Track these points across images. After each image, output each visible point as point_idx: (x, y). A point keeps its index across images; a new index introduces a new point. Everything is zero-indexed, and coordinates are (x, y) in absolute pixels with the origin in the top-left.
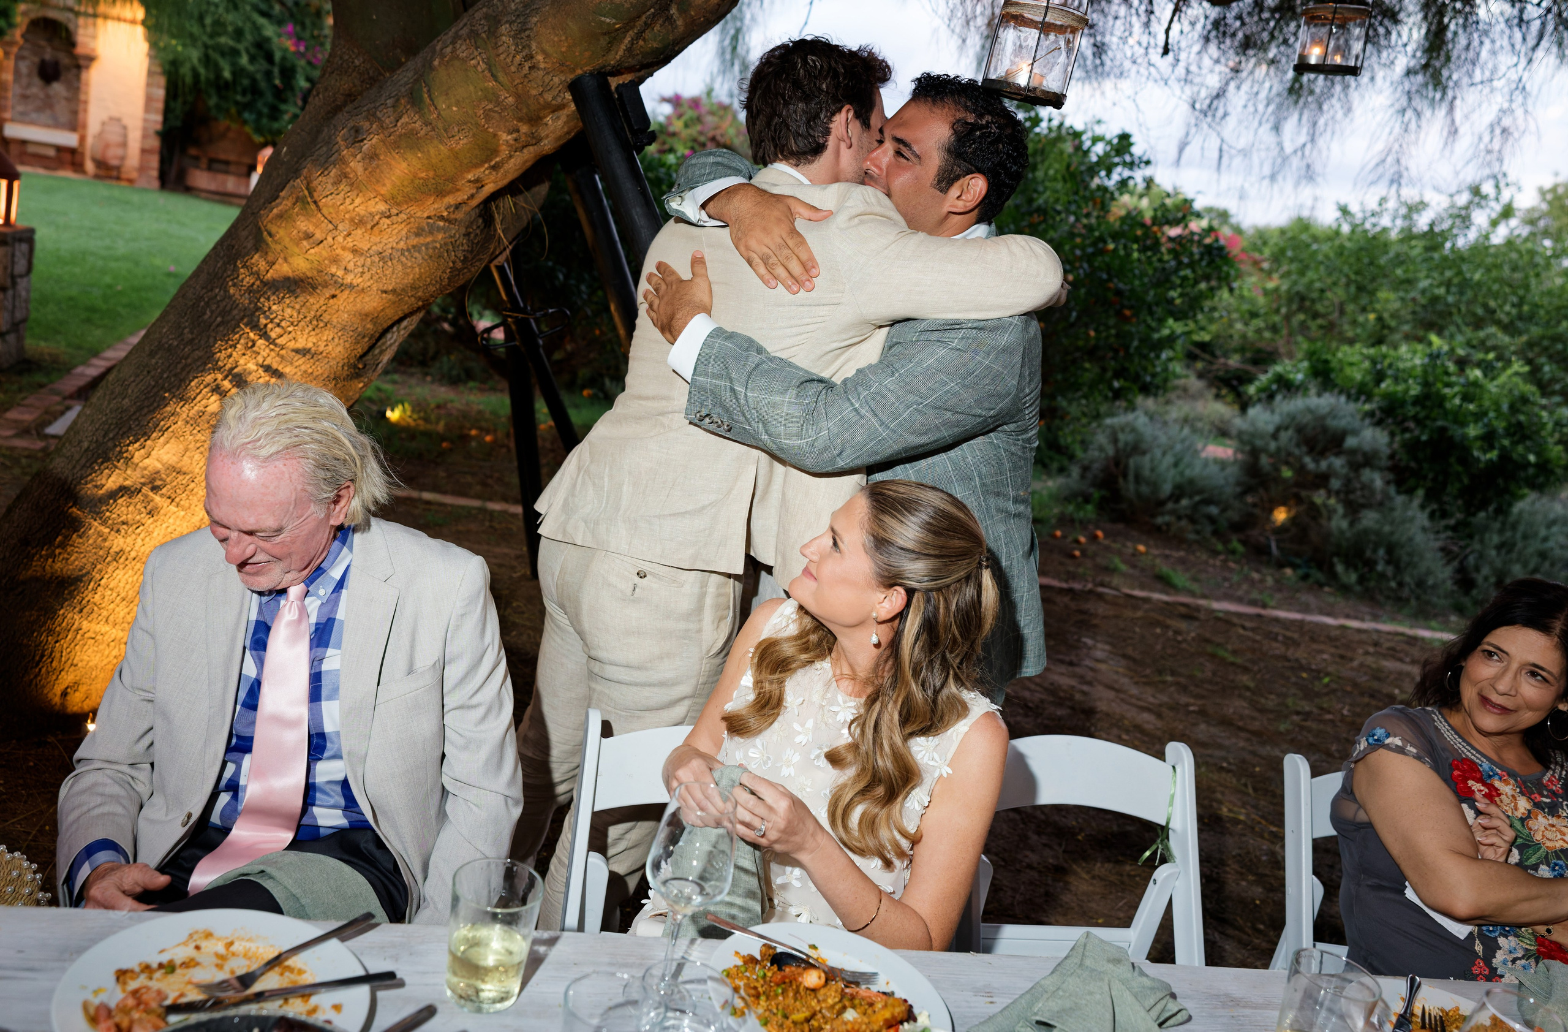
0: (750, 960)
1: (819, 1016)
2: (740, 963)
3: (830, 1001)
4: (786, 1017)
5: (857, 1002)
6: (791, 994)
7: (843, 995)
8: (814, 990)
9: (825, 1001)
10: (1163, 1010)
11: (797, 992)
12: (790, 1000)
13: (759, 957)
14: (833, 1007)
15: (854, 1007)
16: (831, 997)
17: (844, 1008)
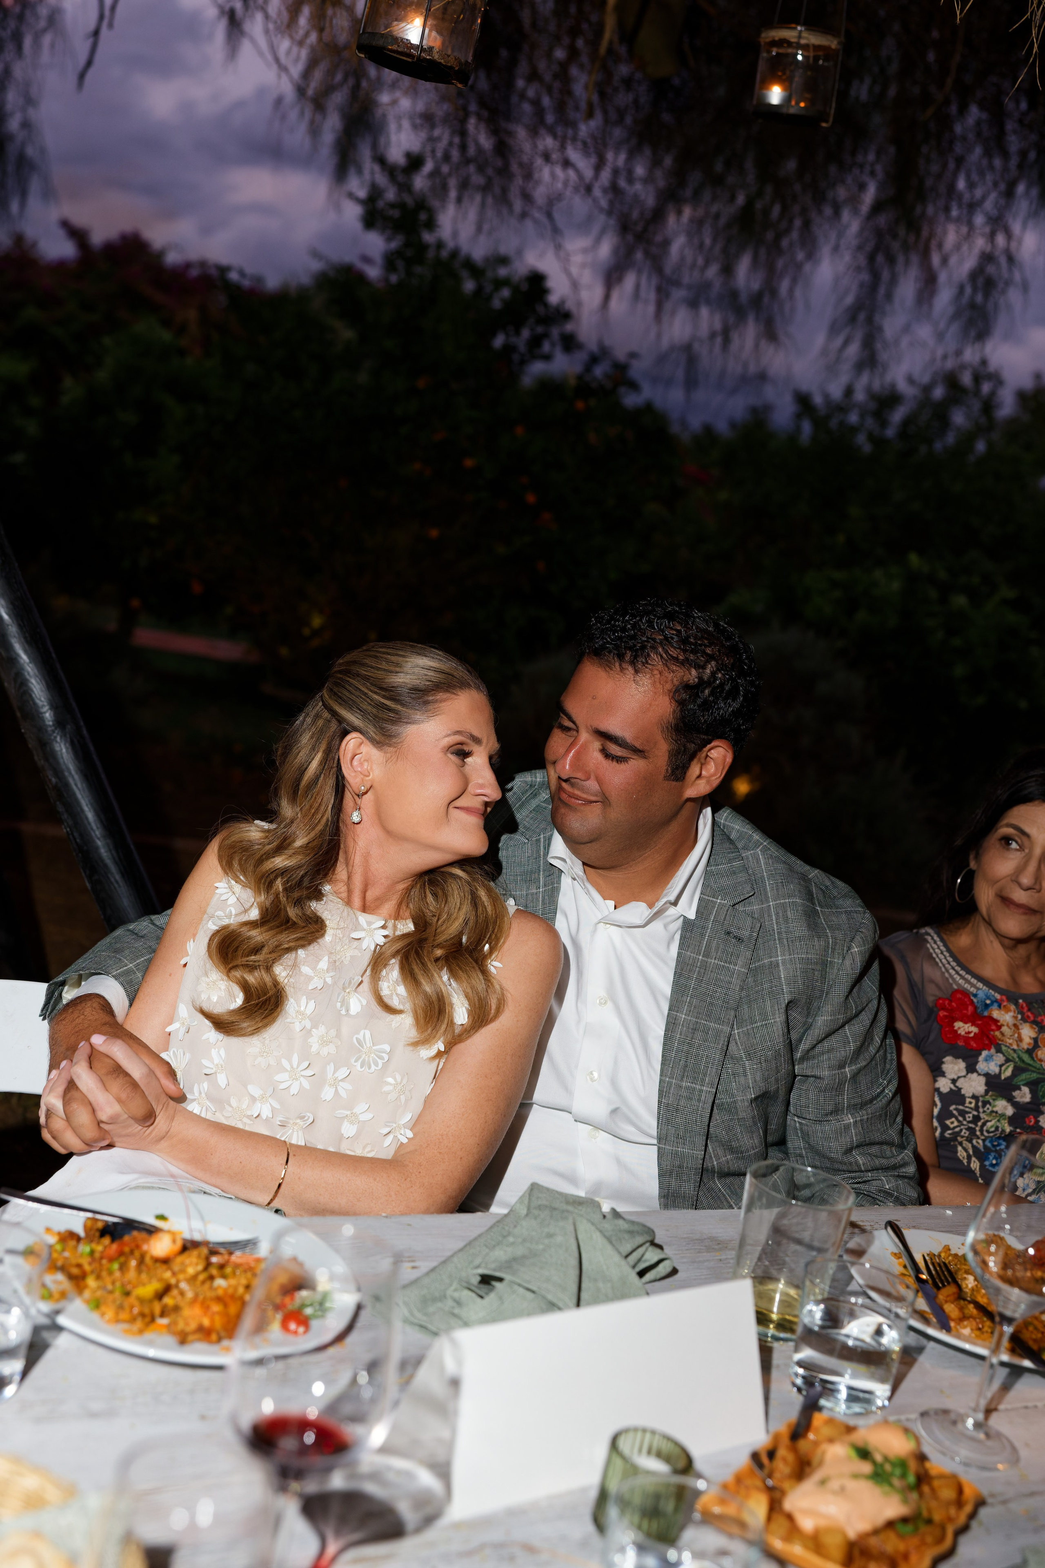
0: (69, 1237)
1: (175, 1292)
2: (52, 1240)
3: (191, 1271)
4: (127, 1294)
5: (228, 1270)
6: (133, 1263)
7: (208, 1265)
8: (165, 1261)
9: (183, 1271)
10: (639, 1260)
11: (141, 1261)
12: (132, 1274)
13: (82, 1233)
14: (194, 1278)
15: (224, 1277)
16: (192, 1264)
17: (212, 1278)
